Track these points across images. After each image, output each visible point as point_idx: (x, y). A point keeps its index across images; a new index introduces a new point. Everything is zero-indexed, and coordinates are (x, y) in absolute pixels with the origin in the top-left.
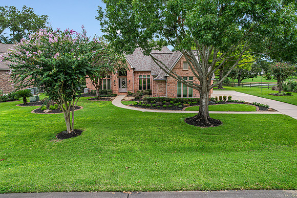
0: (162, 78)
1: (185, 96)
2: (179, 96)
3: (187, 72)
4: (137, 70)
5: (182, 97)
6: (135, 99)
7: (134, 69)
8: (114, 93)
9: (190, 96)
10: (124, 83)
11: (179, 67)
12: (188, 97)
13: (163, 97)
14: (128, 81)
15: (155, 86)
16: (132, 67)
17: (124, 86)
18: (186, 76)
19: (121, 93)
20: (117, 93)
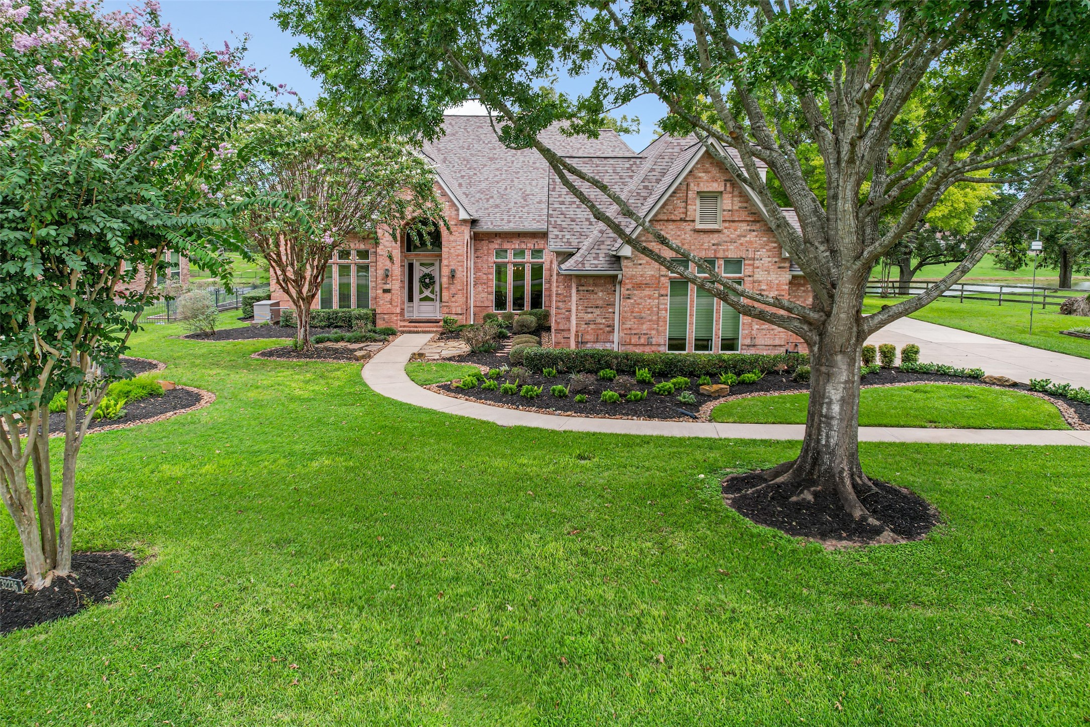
0: (597, 264)
1: (703, 344)
2: (677, 344)
3: (715, 238)
4: (486, 226)
5: (690, 350)
6: (473, 355)
7: (474, 222)
8: (381, 325)
9: (729, 344)
10: (428, 281)
11: (678, 215)
12: (716, 350)
13: (599, 347)
14: (446, 272)
15: (566, 299)
16: (463, 215)
17: (427, 293)
18: (711, 254)
19: (417, 325)
20: (398, 325)
